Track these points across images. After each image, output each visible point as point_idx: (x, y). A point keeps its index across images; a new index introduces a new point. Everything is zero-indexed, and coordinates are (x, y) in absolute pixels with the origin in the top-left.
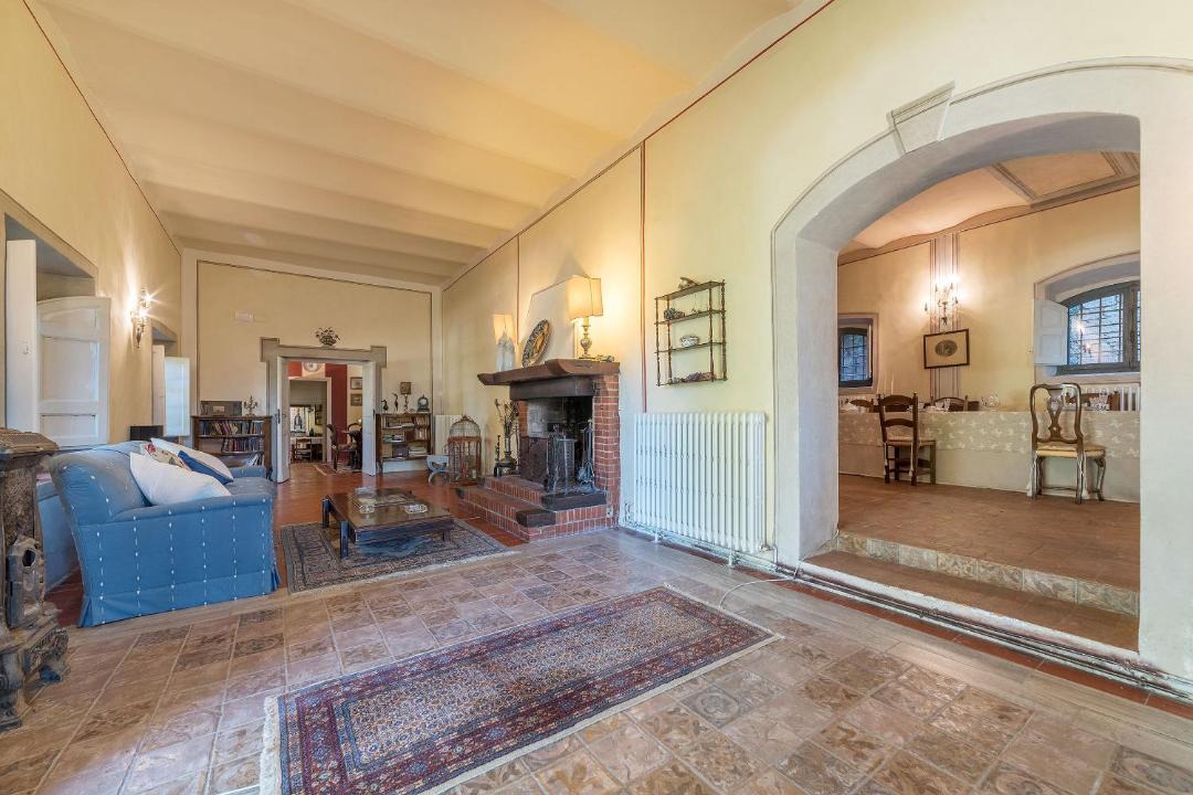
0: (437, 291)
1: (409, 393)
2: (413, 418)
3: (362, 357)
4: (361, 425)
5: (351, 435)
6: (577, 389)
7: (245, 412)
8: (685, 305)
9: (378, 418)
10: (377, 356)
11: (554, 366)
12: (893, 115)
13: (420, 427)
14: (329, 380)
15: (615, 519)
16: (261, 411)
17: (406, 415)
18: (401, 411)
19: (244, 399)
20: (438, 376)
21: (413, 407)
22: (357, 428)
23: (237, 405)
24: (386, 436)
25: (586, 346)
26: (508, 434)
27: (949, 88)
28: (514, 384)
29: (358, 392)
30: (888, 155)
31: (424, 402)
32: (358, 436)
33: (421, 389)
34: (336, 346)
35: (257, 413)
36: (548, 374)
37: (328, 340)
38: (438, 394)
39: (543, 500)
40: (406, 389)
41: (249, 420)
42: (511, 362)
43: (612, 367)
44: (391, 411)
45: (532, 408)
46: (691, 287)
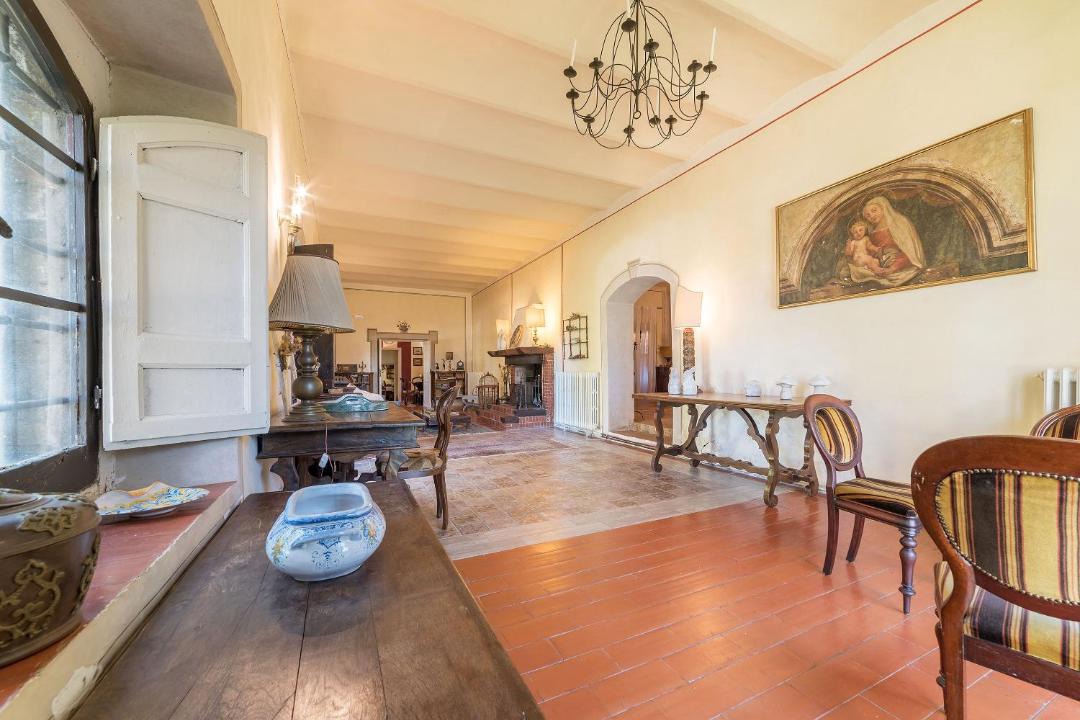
0: (469, 296)
1: (452, 358)
2: (454, 374)
3: (423, 337)
4: (422, 378)
5: (414, 384)
6: (534, 360)
7: (359, 370)
8: (575, 323)
9: (433, 374)
10: (432, 337)
11: (519, 349)
12: (629, 264)
13: (458, 380)
14: (400, 349)
15: (552, 423)
16: (367, 370)
17: (449, 372)
18: (447, 370)
19: (358, 363)
20: (469, 348)
21: (454, 367)
22: (420, 380)
23: (355, 366)
24: (438, 385)
25: (535, 340)
26: (506, 383)
27: (638, 261)
28: (507, 357)
29: (419, 357)
30: (626, 279)
31: (460, 364)
32: (420, 386)
33: (459, 357)
34: (409, 331)
35: (365, 370)
36: (517, 353)
37: (404, 328)
38: (469, 360)
39: (515, 412)
40: (450, 356)
41: (361, 375)
42: (504, 345)
43: (550, 350)
44: (441, 369)
45: (517, 369)
46: (577, 317)
